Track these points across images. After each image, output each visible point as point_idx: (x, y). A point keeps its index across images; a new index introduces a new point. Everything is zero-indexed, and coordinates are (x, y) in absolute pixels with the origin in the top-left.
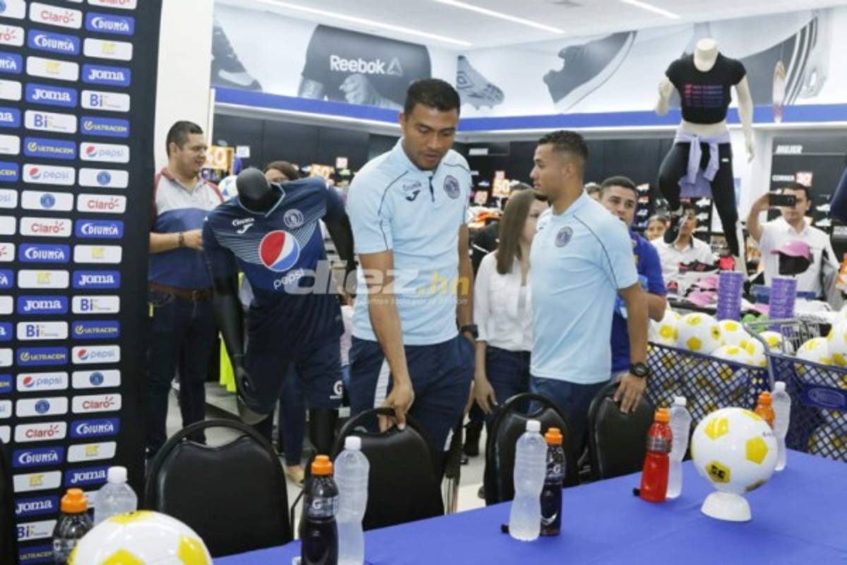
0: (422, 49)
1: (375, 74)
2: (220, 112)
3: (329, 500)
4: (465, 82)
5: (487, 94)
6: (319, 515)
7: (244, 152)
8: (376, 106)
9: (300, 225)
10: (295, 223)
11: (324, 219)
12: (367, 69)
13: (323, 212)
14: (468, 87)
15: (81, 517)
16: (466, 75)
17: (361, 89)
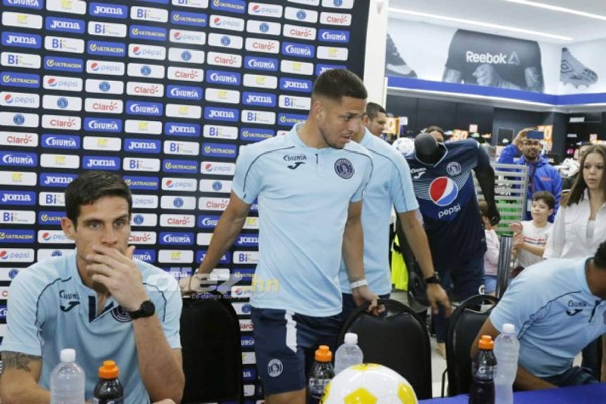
0: (534, 44)
1: (499, 64)
2: (391, 94)
3: (491, 368)
4: (567, 68)
5: (585, 76)
6: (483, 377)
7: (404, 121)
8: (499, 87)
9: (458, 173)
10: (455, 172)
11: (474, 169)
12: (493, 60)
13: (475, 165)
14: (571, 71)
15: (327, 365)
16: (567, 62)
17: (489, 76)
